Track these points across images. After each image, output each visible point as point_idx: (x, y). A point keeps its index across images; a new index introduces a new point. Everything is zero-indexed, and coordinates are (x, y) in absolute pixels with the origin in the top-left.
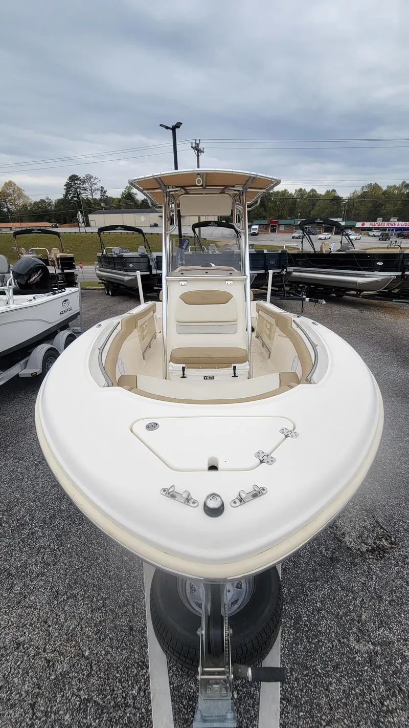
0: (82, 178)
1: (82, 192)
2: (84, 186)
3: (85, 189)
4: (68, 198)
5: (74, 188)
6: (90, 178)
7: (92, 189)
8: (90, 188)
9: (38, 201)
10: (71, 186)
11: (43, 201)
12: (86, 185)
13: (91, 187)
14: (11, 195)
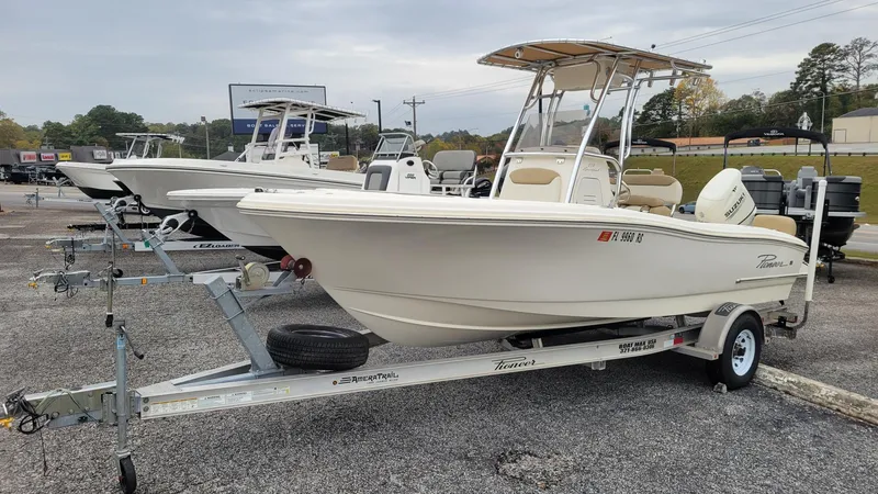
0: (842, 48)
1: (835, 74)
2: (844, 62)
3: (844, 69)
4: (801, 89)
5: (819, 69)
6: (862, 46)
7: (860, 67)
8: (857, 65)
9: (737, 99)
10: (814, 65)
11: (748, 98)
12: (850, 61)
13: (859, 63)
14: (692, 92)
